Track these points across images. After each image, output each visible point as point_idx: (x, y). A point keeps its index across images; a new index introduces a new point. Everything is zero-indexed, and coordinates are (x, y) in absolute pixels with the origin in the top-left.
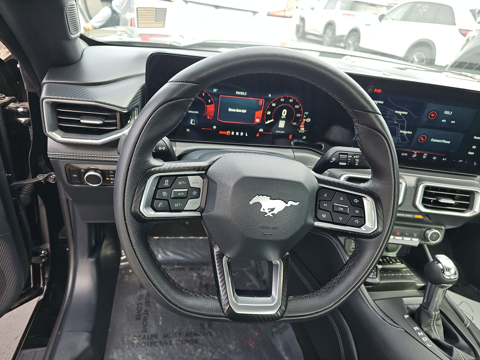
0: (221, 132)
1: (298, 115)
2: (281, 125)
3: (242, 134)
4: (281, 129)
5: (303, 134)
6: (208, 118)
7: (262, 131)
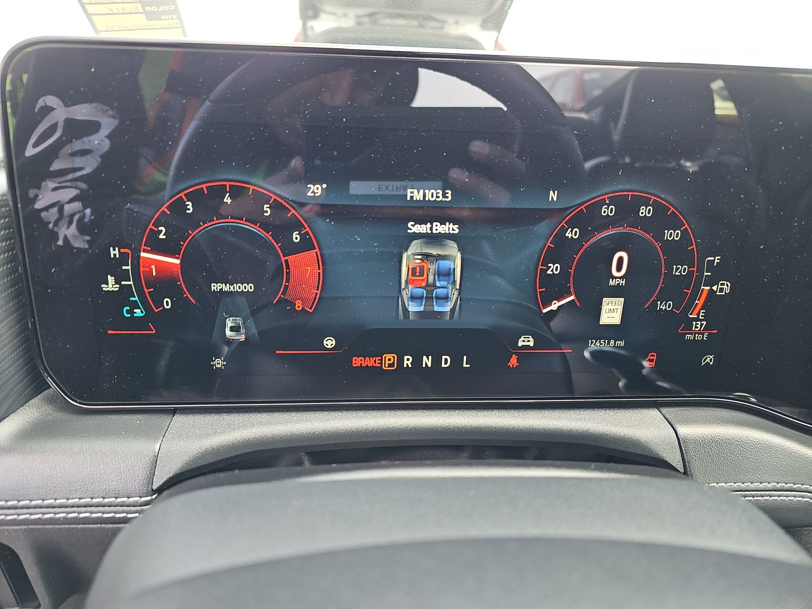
0: (357, 362)
1: (680, 270)
2: (611, 315)
3: (446, 361)
4: (611, 331)
5: (702, 348)
6: (299, 305)
7: (531, 344)
